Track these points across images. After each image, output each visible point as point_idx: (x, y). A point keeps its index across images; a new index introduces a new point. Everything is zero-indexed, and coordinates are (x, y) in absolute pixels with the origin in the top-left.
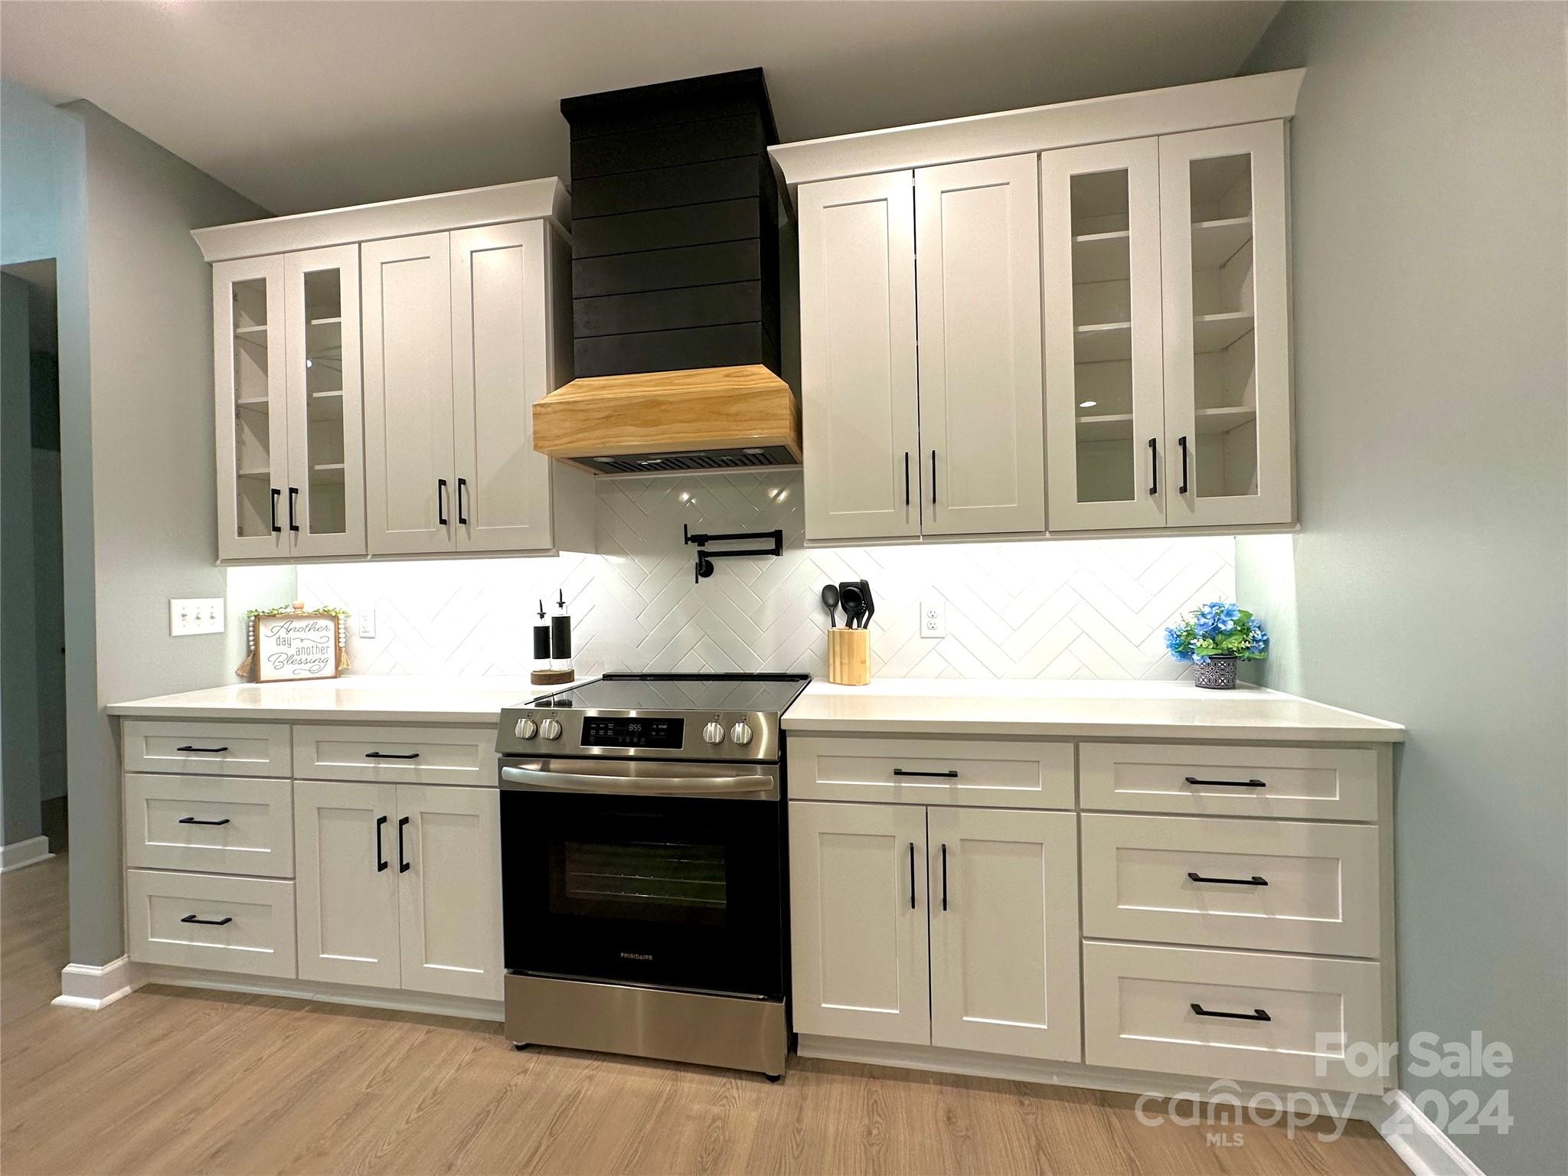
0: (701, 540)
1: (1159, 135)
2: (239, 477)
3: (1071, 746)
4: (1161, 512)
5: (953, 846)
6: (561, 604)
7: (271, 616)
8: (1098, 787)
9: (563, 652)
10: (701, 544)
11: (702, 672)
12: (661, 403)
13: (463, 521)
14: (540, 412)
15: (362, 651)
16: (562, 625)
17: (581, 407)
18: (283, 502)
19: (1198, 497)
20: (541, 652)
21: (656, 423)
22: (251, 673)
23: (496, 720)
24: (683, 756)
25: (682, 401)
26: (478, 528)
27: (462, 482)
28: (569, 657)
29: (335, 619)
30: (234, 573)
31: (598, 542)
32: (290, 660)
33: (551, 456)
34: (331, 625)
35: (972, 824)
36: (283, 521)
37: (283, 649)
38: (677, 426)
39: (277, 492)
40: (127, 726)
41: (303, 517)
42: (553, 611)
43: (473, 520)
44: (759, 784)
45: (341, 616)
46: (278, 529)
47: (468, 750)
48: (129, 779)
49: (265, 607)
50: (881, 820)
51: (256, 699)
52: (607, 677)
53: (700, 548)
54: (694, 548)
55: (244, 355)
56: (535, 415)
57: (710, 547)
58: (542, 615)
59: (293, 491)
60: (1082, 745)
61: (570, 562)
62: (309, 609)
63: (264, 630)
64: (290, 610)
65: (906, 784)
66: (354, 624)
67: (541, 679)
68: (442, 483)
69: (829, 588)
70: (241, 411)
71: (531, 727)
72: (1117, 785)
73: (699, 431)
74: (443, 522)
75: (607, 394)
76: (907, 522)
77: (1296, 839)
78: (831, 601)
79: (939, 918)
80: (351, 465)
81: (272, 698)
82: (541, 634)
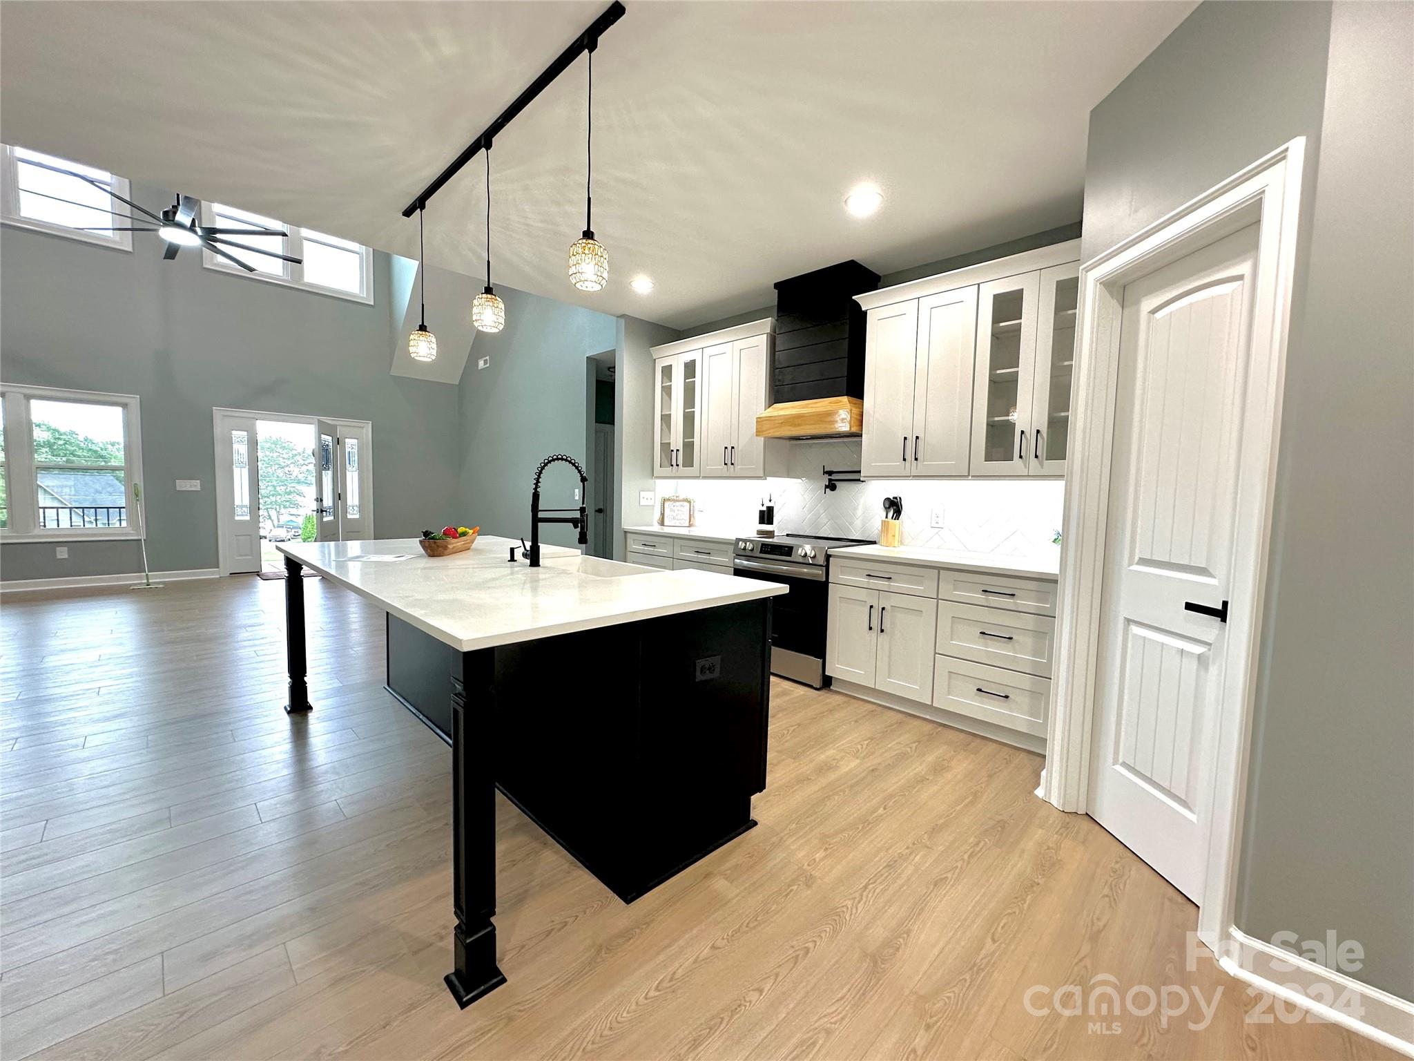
0: (830, 473)
1: (1040, 269)
2: (661, 443)
3: (936, 571)
4: (1026, 467)
5: (888, 607)
6: (770, 501)
7: (669, 500)
8: (947, 590)
9: (770, 522)
10: (830, 475)
11: (829, 536)
12: (802, 417)
13: (732, 464)
14: (760, 421)
15: (698, 517)
16: (770, 510)
17: (773, 418)
18: (674, 454)
19: (1047, 460)
20: (762, 521)
21: (799, 425)
22: (662, 523)
23: (734, 542)
24: (792, 560)
25: (811, 416)
26: (738, 467)
27: (733, 448)
28: (772, 524)
29: (690, 502)
30: (658, 481)
31: (789, 473)
32: (674, 518)
33: (765, 438)
34: (688, 504)
35: (896, 600)
36: (674, 463)
37: (672, 513)
38: (808, 427)
39: (672, 451)
40: (629, 535)
41: (680, 462)
42: (768, 504)
43: (736, 464)
44: (818, 573)
45: (692, 502)
46: (672, 465)
47: (724, 553)
48: (629, 554)
49: (667, 497)
50: (862, 595)
51: (663, 530)
52: (788, 535)
53: (830, 477)
54: (827, 477)
55: (664, 393)
56: (757, 422)
57: (834, 477)
58: (763, 505)
59: (678, 450)
60: (941, 571)
61: (772, 481)
62: (681, 498)
63: (667, 504)
64: (675, 498)
65: (872, 581)
66: (697, 506)
67: (760, 533)
68: (726, 448)
69: (888, 499)
70: (663, 416)
71: (744, 544)
72: (955, 590)
73: (815, 429)
74: (725, 464)
75: (782, 413)
76: (905, 469)
77: (1029, 622)
78: (887, 506)
79: (882, 637)
80: (696, 440)
81: (667, 530)
82: (762, 513)
